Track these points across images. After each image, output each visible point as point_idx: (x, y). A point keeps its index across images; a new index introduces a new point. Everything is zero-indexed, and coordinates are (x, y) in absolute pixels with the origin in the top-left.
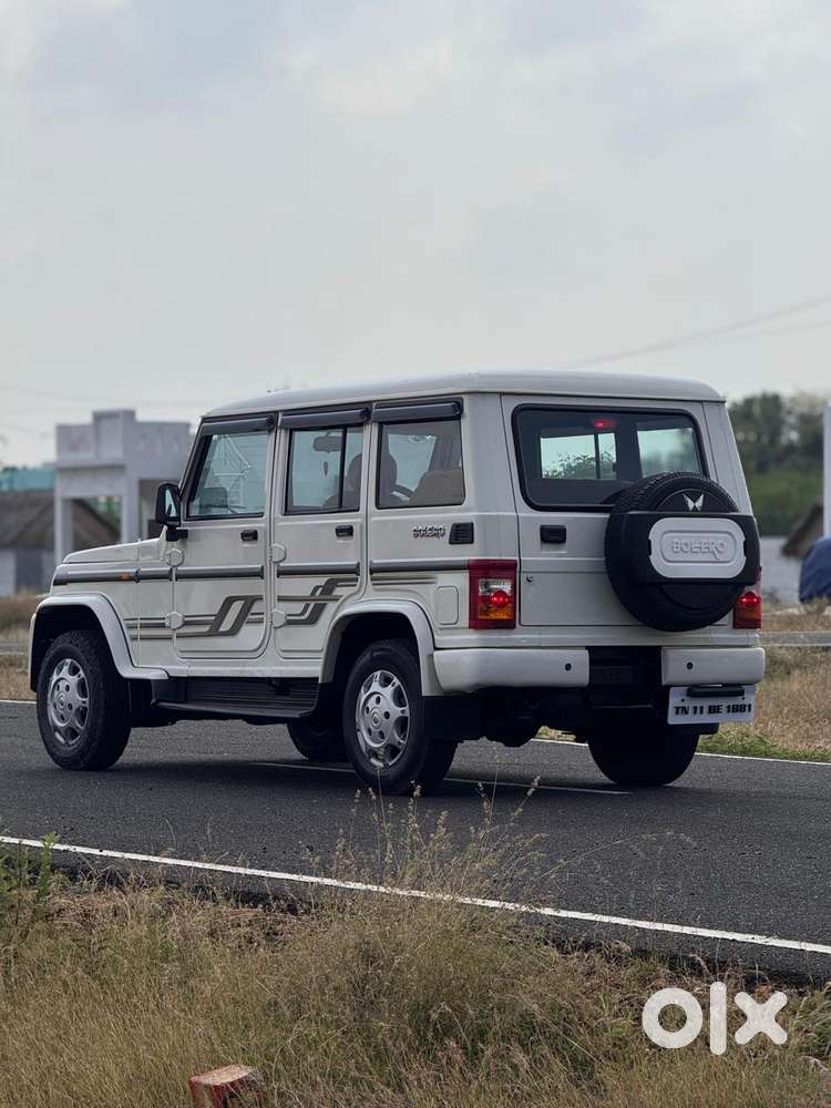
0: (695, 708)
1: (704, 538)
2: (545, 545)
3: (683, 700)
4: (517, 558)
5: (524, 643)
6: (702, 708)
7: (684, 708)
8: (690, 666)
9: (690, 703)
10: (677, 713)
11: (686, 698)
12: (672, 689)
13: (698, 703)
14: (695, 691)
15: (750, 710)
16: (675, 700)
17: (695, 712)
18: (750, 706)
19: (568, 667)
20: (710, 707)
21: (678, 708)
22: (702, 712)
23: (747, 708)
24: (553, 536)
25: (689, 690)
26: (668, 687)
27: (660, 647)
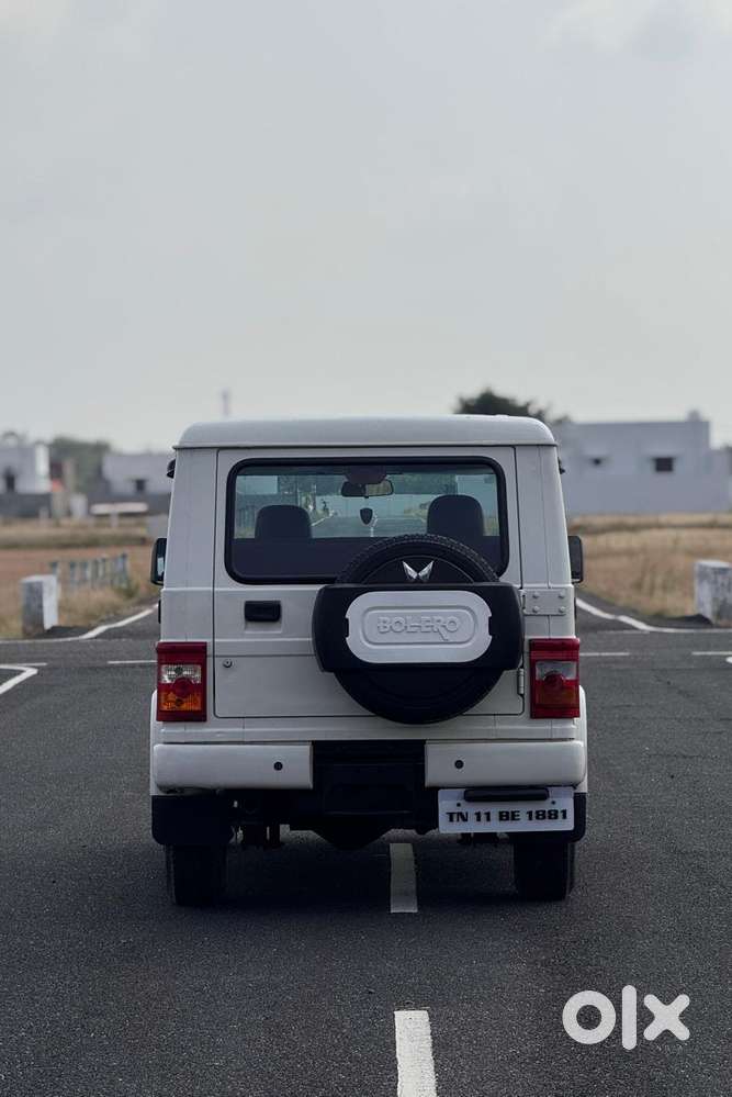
0: (478, 815)
1: (425, 615)
2: (250, 624)
3: (459, 805)
4: (209, 641)
5: (218, 738)
6: (488, 814)
7: (460, 814)
8: (459, 764)
9: (470, 809)
10: (451, 820)
11: (462, 802)
12: (440, 792)
13: (483, 808)
14: (478, 793)
15: (565, 817)
16: (446, 804)
17: (479, 819)
18: (564, 812)
19: (278, 766)
20: (501, 813)
21: (451, 815)
22: (488, 819)
23: (560, 815)
24: (264, 613)
25: (465, 792)
26: (435, 790)
27: (423, 742)
